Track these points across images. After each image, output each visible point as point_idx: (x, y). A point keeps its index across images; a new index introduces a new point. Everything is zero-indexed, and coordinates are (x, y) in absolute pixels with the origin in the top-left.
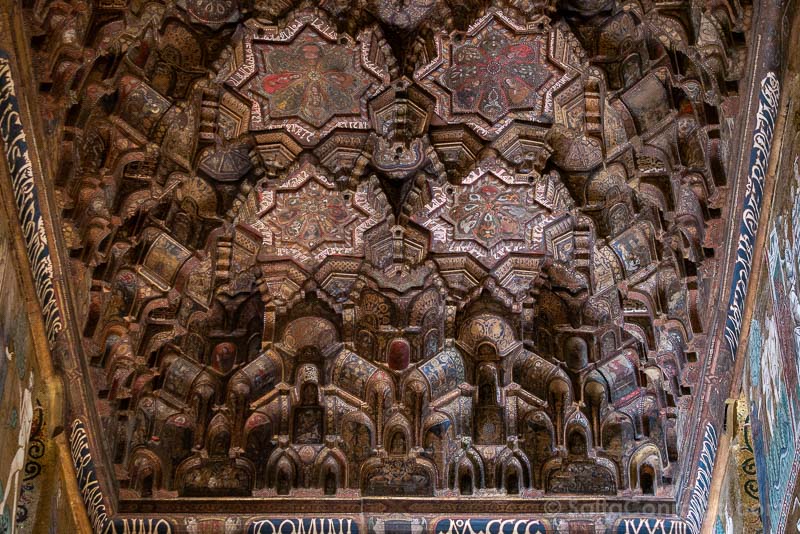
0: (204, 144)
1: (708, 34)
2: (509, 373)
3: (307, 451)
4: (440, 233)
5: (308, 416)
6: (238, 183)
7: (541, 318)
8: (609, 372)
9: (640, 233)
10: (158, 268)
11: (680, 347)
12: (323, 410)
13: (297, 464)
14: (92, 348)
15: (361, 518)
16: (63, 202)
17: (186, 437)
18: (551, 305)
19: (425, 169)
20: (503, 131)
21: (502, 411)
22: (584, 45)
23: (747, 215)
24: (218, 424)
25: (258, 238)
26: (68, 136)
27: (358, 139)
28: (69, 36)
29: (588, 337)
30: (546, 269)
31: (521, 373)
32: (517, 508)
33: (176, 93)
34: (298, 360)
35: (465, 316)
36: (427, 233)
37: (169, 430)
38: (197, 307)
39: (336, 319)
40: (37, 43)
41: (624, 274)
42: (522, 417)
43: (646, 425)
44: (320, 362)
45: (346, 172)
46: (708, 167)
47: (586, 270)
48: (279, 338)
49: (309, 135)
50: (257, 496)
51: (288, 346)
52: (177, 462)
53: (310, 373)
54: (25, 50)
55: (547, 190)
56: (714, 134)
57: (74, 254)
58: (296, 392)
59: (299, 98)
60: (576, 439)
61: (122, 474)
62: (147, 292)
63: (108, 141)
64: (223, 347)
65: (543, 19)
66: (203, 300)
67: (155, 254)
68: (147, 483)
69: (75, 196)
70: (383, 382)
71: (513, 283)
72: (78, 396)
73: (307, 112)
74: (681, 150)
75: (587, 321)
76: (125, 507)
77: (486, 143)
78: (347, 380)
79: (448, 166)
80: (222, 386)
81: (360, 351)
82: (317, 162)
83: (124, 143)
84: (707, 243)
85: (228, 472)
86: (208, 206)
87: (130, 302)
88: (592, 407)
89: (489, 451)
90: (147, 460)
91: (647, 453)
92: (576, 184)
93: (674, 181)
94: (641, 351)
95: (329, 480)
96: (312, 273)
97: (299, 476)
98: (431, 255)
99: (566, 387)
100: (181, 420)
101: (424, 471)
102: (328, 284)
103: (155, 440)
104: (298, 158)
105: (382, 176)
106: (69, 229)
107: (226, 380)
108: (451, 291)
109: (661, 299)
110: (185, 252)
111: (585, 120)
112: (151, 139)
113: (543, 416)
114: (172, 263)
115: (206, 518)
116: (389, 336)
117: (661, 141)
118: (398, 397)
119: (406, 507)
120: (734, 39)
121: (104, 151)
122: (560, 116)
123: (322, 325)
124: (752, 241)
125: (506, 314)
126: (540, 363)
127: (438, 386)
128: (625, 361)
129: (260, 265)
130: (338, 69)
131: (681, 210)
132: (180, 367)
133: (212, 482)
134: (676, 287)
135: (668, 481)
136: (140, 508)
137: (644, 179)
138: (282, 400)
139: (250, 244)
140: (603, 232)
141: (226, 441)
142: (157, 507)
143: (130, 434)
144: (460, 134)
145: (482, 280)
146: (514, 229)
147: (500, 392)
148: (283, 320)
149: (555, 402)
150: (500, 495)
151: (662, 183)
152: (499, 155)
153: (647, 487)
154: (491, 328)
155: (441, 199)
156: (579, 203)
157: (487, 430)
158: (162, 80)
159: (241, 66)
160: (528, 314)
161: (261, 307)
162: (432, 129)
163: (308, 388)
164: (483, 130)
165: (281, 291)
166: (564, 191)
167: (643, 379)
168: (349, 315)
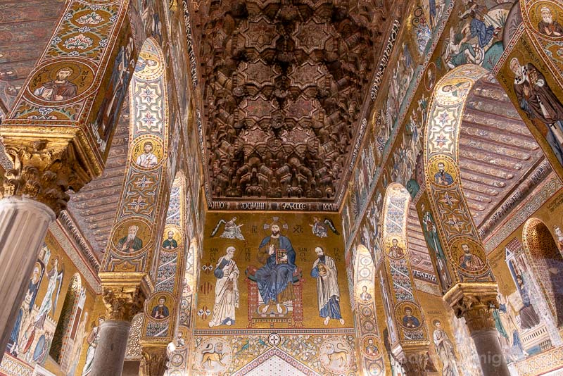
0: (235, 122)
1: (351, 108)
2: (299, 171)
3: (254, 188)
4: (285, 140)
5: (255, 180)
6: (241, 129)
7: (306, 159)
8: (320, 171)
9: (330, 143)
10: (224, 149)
11: (339, 169)
12: (257, 178)
13: (252, 190)
14: (210, 167)
15: (266, 203)
16: (207, 138)
17: (227, 184)
18: (308, 156)
19: (283, 126)
20: (301, 120)
21: (297, 179)
22: (321, 104)
23: (357, 146)
24: (234, 181)
25: (244, 140)
26: (209, 124)
27: (268, 121)
28: (211, 104)
29: (316, 163)
30: (307, 148)
31: (302, 171)
32: (300, 201)
33: (231, 112)
34: (252, 167)
35: (289, 158)
36: (282, 140)
37: (223, 182)
38: (231, 156)
39: (260, 158)
40: (205, 107)
41: (327, 152)
42: (301, 180)
43: (329, 183)
44: (257, 167)
45: (266, 128)
46: (348, 134)
47: (317, 149)
48: (248, 162)
49: (258, 119)
50: (243, 198)
51: (250, 164)
52: (225, 189)
53: (254, 170)
54: (203, 108)
55: (309, 132)
56: (350, 127)
57: (208, 149)
58: (252, 175)
59: (256, 112)
60: (313, 186)
61: (214, 193)
62: (221, 154)
63: (216, 123)
64: (234, 163)
65: (313, 98)
66: (232, 155)
67: (223, 146)
68: (219, 194)
69: (210, 137)
70: (270, 172)
71: (300, 151)
72: (207, 177)
73: (258, 114)
74: (342, 129)
75: (316, 159)
76: (213, 199)
77: (297, 122)
78: (263, 172)
79: (289, 127)
80: (235, 172)
81: (266, 165)
82: (259, 125)
83: (220, 124)
84: (347, 150)
85: (236, 191)
86: (234, 134)
87: (218, 156)
88: (317, 178)
89: (294, 188)
90: (219, 189)
91: (328, 189)
92: (316, 131)
93: (341, 136)
94: (328, 167)
95: (259, 194)
96: (255, 147)
97: (252, 193)
98: (282, 144)
99: (310, 174)
100: (226, 180)
101: (280, 192)
102: (259, 150)
103: (220, 185)
104: (255, 125)
105: (273, 128)
106: (208, 144)
107: (236, 171)
108: (287, 152)
109: (334, 158)
110: (229, 145)
111: (320, 119)
112: (225, 123)
113: (305, 180)
114: (227, 147)
115: (232, 202)
116: (272, 162)
117: (338, 127)
118: (274, 176)
119: (276, 200)
120: (357, 111)
121: (215, 126)
122: (314, 117)
123: (257, 159)
124: (357, 151)
125: (298, 158)
126: (305, 169)
127: (283, 173)
128: (324, 169)
129: (244, 145)
130: (266, 106)
131: (341, 142)
132: (225, 168)
133: (233, 194)
134: (338, 156)
135: (333, 196)
136: (217, 200)
137: (334, 134)
138: (249, 176)
139: (242, 141)
140: (322, 142)
141: (236, 185)
142: (221, 200)
143: (215, 184)
144: (292, 120)
145: (293, 150)
146: (301, 140)
147: (297, 175)
148: (249, 158)
149: (308, 178)
150: (297, 198)
151: (337, 135)
152: (300, 125)
153: (328, 197)
154: (295, 161)
155: (286, 132)
156: (317, 135)
157: (294, 184)
158: (228, 109)
159: (244, 104)
160: (303, 158)
161: (243, 155)
162: (285, 119)
163: (254, 173)
164: (297, 119)
165: (248, 151)
166: (313, 133)
167: (328, 173)
168: (264, 157)
